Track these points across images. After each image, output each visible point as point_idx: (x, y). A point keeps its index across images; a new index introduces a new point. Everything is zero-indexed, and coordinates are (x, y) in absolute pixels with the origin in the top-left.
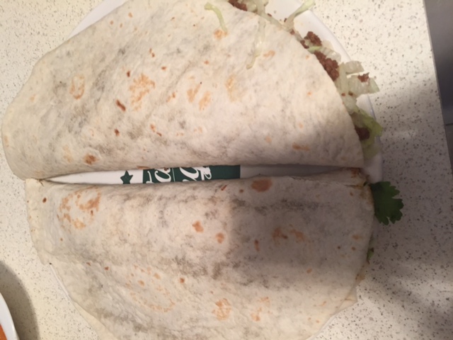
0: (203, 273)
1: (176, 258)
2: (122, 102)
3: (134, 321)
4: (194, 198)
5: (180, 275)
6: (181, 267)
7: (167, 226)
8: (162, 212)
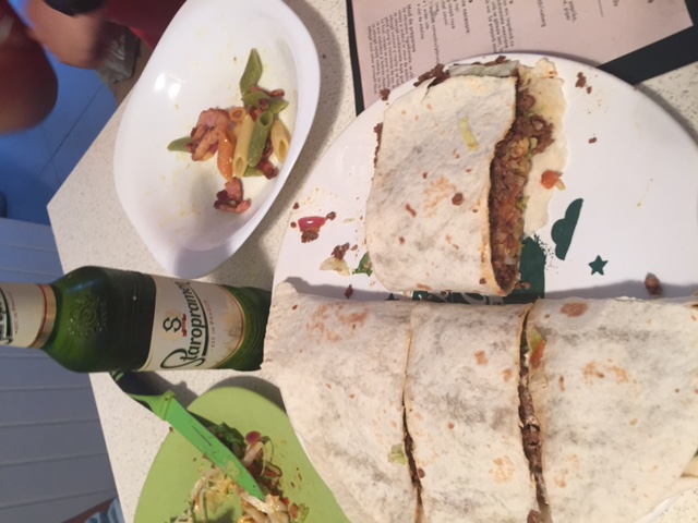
0: (478, 419)
1: (447, 396)
2: (413, 207)
3: (375, 467)
4: (481, 323)
5: (448, 419)
6: (452, 409)
7: (443, 354)
8: (438, 336)
